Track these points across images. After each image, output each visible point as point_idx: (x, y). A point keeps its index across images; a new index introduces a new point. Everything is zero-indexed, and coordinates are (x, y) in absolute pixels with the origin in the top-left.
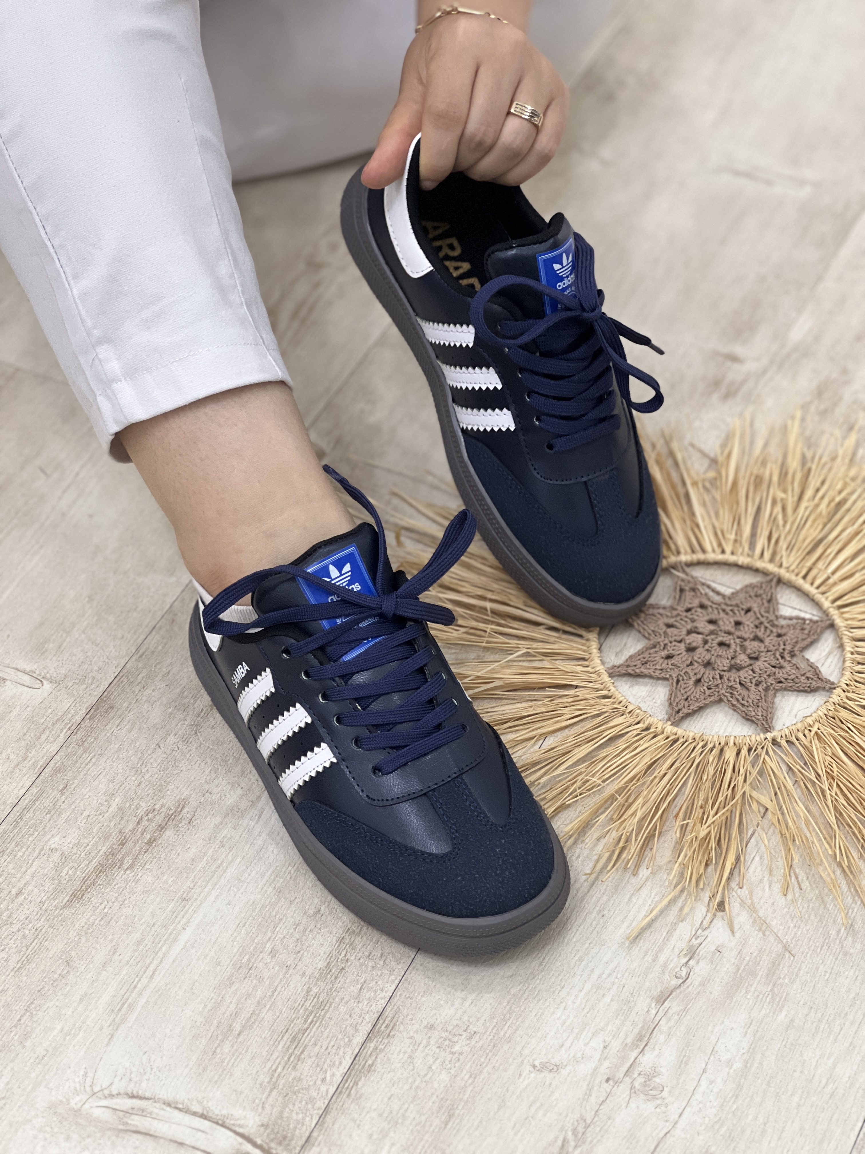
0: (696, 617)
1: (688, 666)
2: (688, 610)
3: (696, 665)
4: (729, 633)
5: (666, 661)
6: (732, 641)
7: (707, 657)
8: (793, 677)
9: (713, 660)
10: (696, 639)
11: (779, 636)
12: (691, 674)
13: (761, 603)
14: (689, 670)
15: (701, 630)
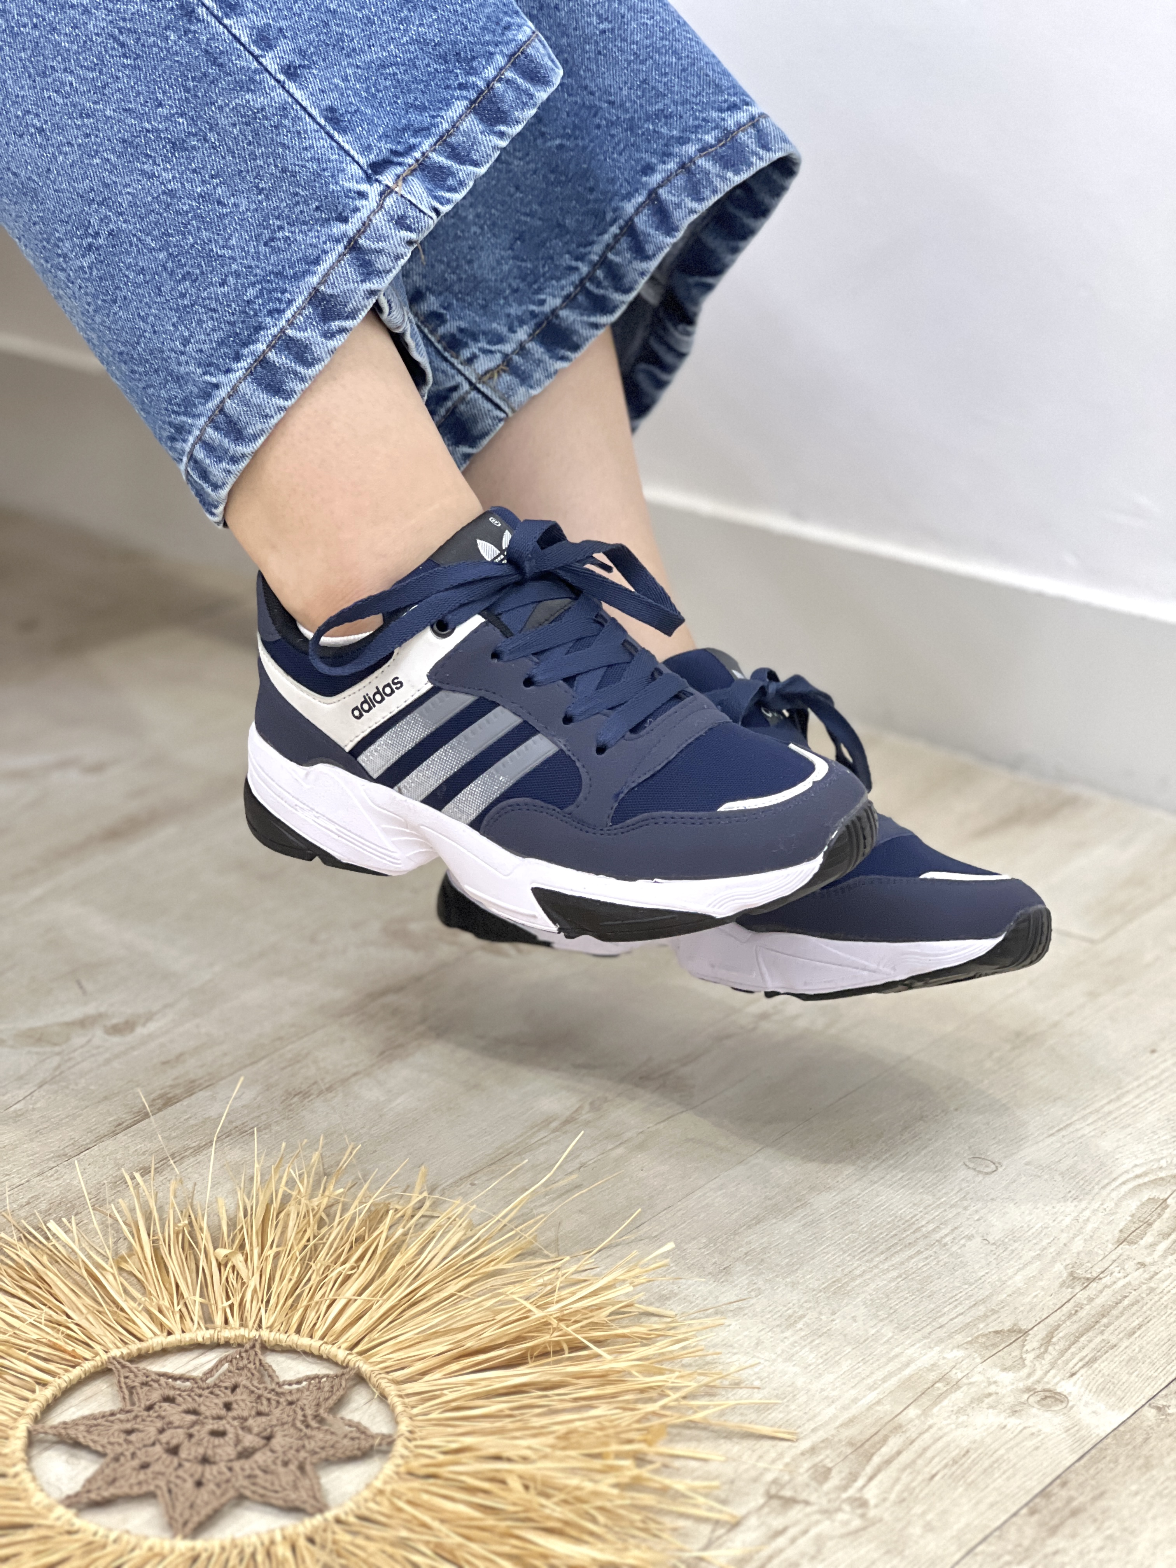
0: (163, 1414)
1: (176, 1469)
2: (149, 1408)
3: (187, 1465)
4: (220, 1418)
5: (142, 1472)
6: (228, 1427)
7: (201, 1451)
8: (331, 1443)
9: (210, 1452)
10: (175, 1436)
11: (291, 1403)
12: (186, 1476)
13: (249, 1375)
14: (181, 1472)
15: (177, 1423)
